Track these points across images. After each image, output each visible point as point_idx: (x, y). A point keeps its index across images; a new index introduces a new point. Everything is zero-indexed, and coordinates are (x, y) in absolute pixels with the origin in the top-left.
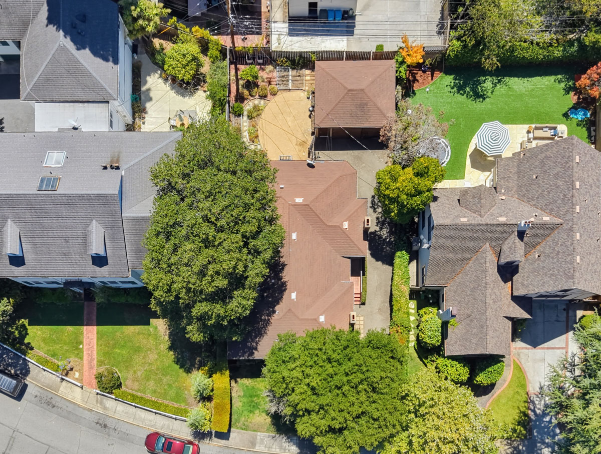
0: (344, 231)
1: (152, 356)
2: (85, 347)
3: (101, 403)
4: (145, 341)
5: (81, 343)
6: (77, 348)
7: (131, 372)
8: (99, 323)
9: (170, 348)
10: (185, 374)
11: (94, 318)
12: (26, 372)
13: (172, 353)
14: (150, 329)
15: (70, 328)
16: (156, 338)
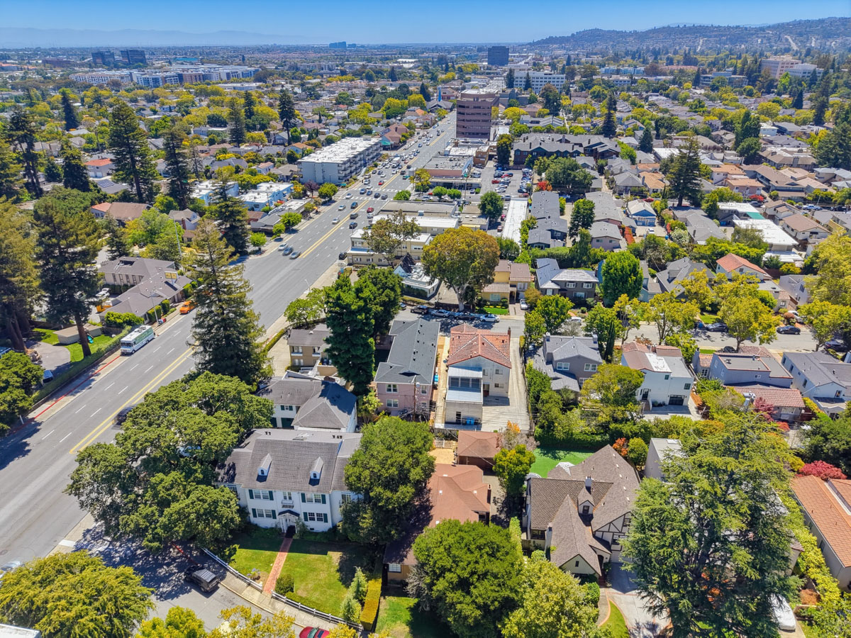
0: (474, 495)
1: (323, 576)
2: (274, 565)
3: (273, 605)
4: (320, 565)
5: (273, 562)
6: (269, 566)
7: (304, 584)
8: (290, 551)
9: (338, 571)
10: (345, 589)
11: (288, 548)
12: (223, 577)
13: (338, 574)
14: (327, 557)
15: (268, 553)
16: (330, 563)
